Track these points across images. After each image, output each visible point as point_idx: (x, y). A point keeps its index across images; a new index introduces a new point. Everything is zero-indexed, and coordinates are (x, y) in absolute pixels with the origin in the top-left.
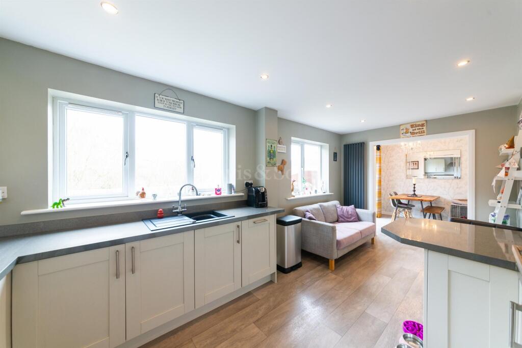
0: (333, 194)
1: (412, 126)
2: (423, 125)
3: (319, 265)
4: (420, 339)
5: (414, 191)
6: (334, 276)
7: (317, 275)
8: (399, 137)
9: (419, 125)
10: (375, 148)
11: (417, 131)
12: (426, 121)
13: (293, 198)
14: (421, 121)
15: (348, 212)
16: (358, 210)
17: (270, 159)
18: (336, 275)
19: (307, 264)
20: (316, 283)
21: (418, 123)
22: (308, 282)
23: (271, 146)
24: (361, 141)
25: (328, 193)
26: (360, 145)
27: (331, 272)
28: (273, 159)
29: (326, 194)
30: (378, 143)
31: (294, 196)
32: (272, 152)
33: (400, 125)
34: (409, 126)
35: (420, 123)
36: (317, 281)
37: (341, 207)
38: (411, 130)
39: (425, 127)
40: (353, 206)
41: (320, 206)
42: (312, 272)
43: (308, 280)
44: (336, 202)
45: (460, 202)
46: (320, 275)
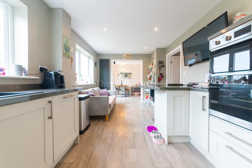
0: (95, 84)
1: (127, 55)
2: (130, 56)
3: (99, 121)
4: (157, 131)
5: (122, 83)
6: (110, 123)
7: (102, 126)
8: (122, 59)
9: (129, 56)
10: (113, 63)
11: (128, 58)
12: (131, 54)
13: (76, 85)
14: (129, 54)
15: (105, 92)
16: (108, 91)
17: (66, 51)
18: (111, 122)
19: (93, 123)
20: (105, 130)
21: (128, 55)
22: (100, 132)
23: (67, 41)
24: (108, 59)
25: (93, 83)
26: (107, 60)
27: (108, 122)
28: (68, 52)
29: (92, 84)
30: (114, 60)
31: (77, 84)
32: (67, 46)
33: (123, 54)
34: (125, 55)
35: (129, 55)
36: (104, 129)
37: (101, 90)
38: (126, 57)
39: (130, 57)
40: (106, 89)
41: (92, 89)
42: (98, 126)
43: (99, 132)
44: (98, 88)
45: (134, 86)
46: (103, 125)
